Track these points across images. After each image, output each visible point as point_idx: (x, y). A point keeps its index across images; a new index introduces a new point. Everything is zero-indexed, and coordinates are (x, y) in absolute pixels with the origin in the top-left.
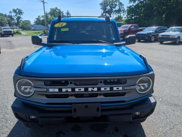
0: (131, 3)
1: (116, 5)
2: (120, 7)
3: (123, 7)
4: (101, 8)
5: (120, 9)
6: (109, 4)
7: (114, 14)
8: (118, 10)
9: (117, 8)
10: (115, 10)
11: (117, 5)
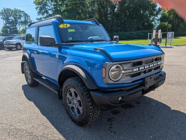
0: (40, 15)
1: (20, 16)
2: (25, 18)
3: (30, 19)
4: (1, 18)
5: (26, 20)
6: (11, 14)
7: (20, 25)
8: (25, 21)
9: (23, 19)
10: (21, 21)
11: (22, 16)
